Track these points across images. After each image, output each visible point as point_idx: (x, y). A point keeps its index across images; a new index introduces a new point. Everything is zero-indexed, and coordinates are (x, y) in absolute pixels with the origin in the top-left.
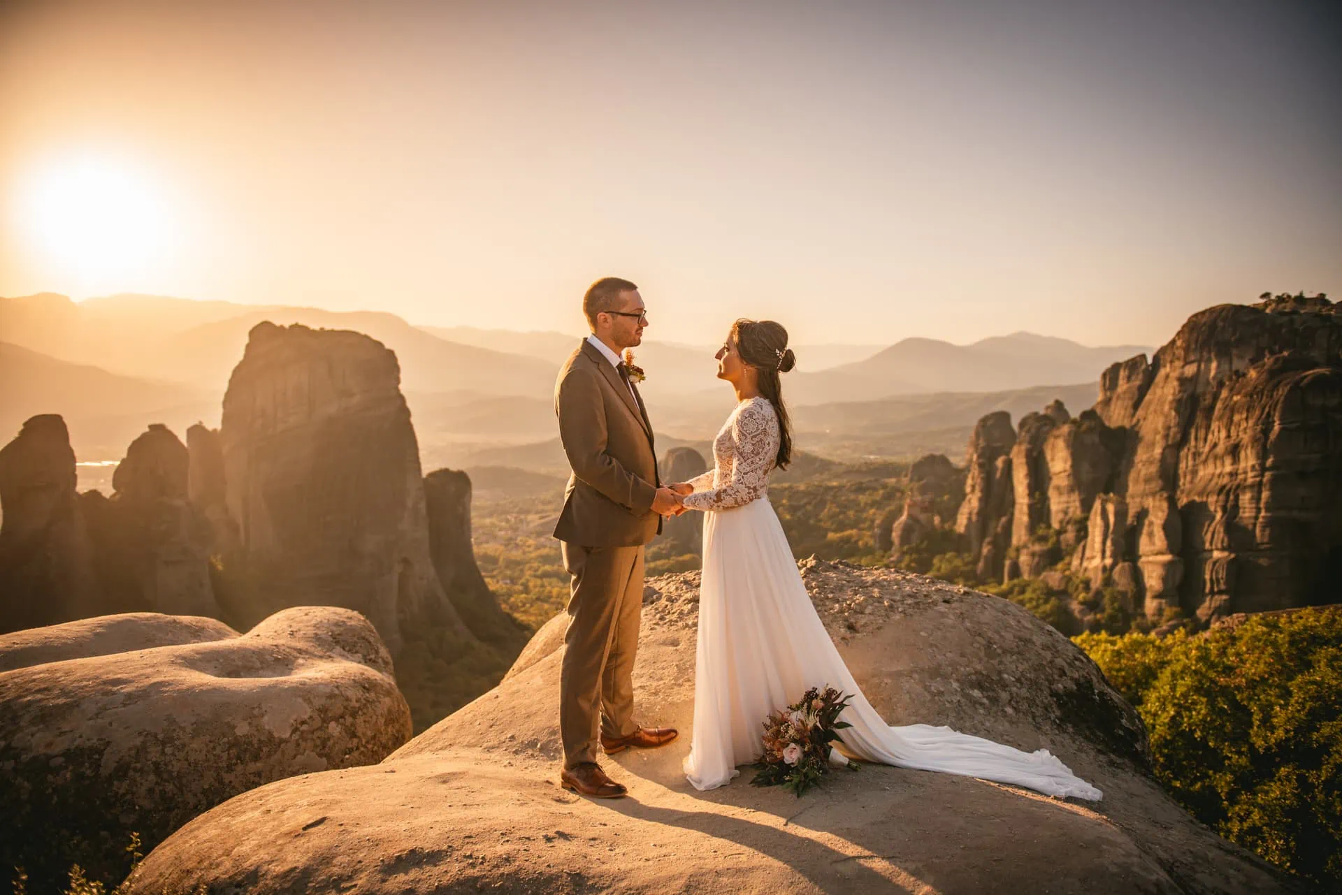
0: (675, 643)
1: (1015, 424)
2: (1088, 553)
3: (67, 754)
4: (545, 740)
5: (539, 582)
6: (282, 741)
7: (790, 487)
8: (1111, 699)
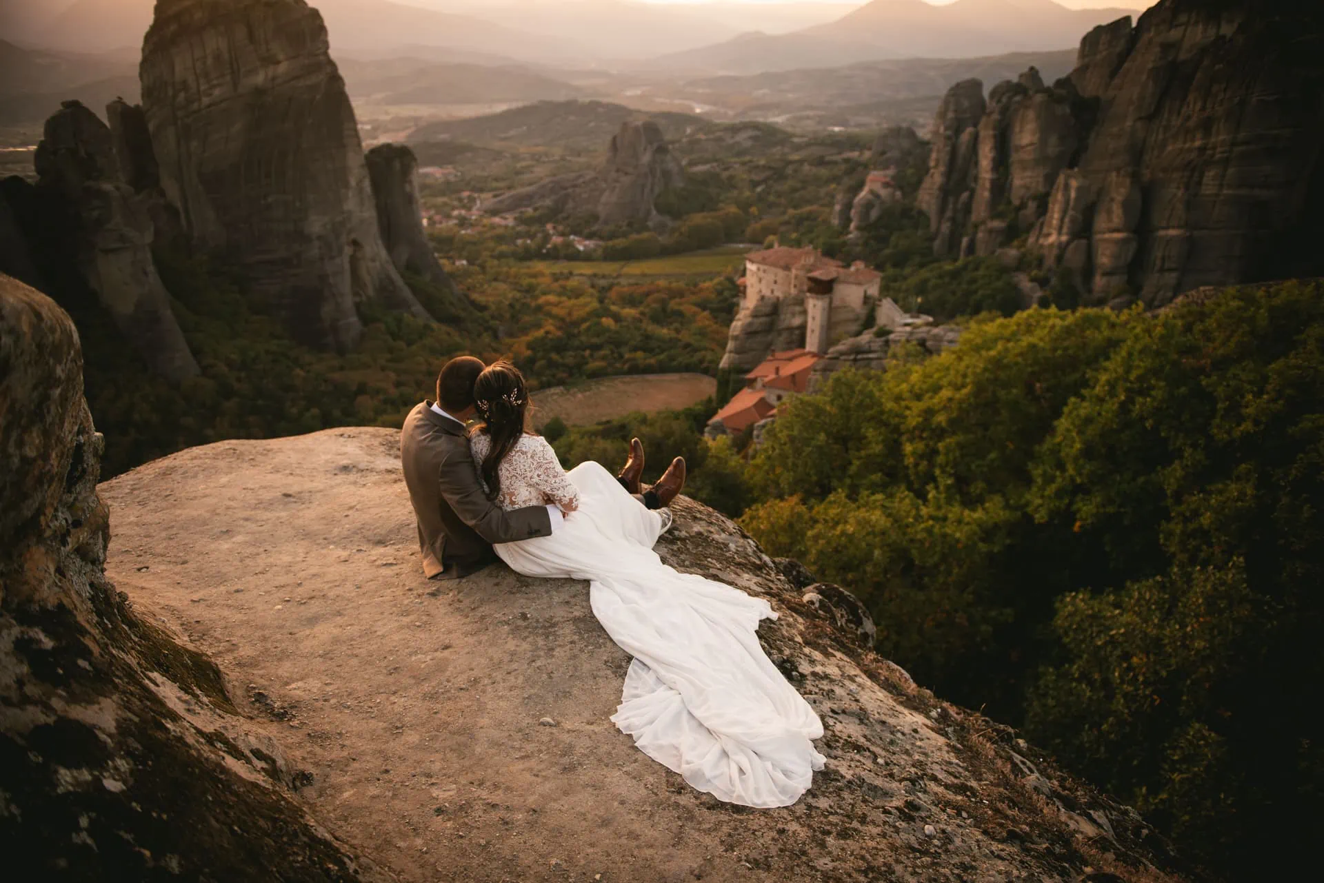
1: (986, 93)
2: (1045, 230)
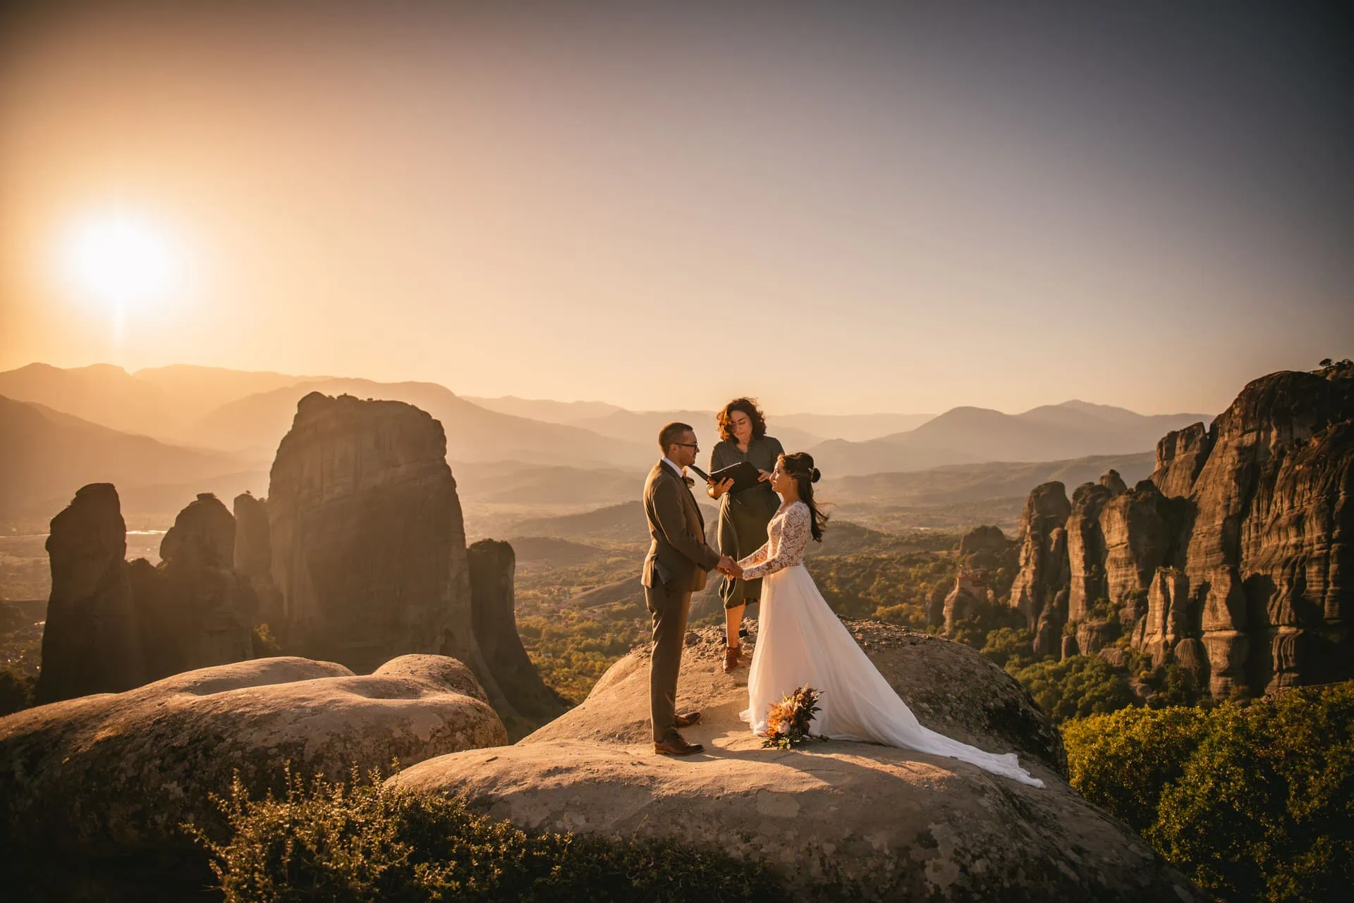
0: (712, 670)
1: (1069, 494)
2: (1148, 629)
3: (278, 746)
4: (621, 732)
5: (581, 655)
6: (425, 743)
7: (838, 559)
8: (1033, 715)
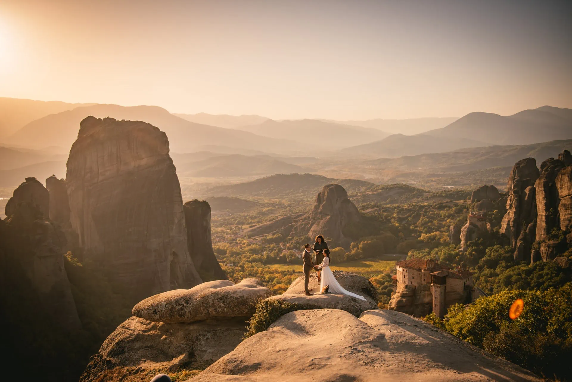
5: (250, 264)
7: (398, 207)
